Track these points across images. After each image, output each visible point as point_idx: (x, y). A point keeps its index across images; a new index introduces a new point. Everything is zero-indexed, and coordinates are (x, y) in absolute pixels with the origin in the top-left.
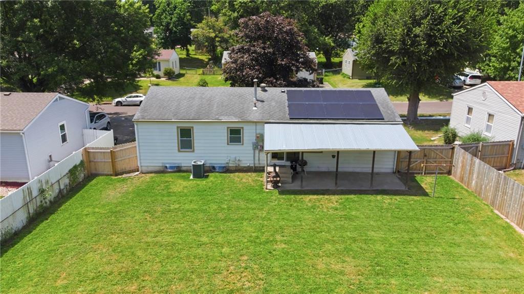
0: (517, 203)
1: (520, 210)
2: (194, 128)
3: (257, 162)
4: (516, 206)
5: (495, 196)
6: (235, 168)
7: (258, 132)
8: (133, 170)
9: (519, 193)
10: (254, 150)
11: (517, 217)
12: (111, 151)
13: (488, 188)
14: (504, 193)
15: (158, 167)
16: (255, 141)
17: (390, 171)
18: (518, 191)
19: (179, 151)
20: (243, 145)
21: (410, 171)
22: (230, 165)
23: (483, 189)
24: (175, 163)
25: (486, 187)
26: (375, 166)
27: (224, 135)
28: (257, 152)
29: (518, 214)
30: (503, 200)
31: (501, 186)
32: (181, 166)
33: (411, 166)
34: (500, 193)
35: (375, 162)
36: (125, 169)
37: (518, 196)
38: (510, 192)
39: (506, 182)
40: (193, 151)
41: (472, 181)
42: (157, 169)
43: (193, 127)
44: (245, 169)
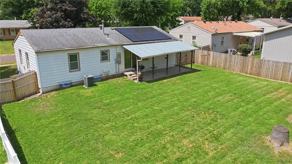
0: (239, 63)
1: (240, 66)
2: (80, 53)
3: (118, 71)
4: (238, 65)
5: (225, 64)
6: (105, 77)
7: (117, 52)
8: (31, 94)
9: (239, 59)
10: (116, 63)
11: (239, 70)
12: (12, 81)
13: (220, 62)
14: (230, 62)
15: (55, 86)
16: (116, 58)
17: (174, 65)
18: (238, 59)
19: (70, 72)
20: (109, 61)
21: (181, 64)
22: (103, 76)
23: (217, 64)
24: (67, 81)
25: (219, 62)
26: (168, 64)
27: (99, 56)
28: (117, 64)
29: (239, 68)
30: (230, 65)
31: (228, 59)
32: (72, 83)
33: (181, 62)
34: (228, 63)
35: (168, 62)
36: (25, 94)
37: (239, 61)
38: (234, 60)
39: (231, 57)
40: (80, 70)
41: (209, 62)
42: (54, 88)
43: (78, 53)
44: (111, 77)
